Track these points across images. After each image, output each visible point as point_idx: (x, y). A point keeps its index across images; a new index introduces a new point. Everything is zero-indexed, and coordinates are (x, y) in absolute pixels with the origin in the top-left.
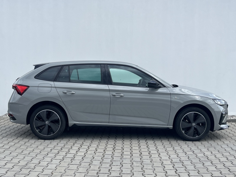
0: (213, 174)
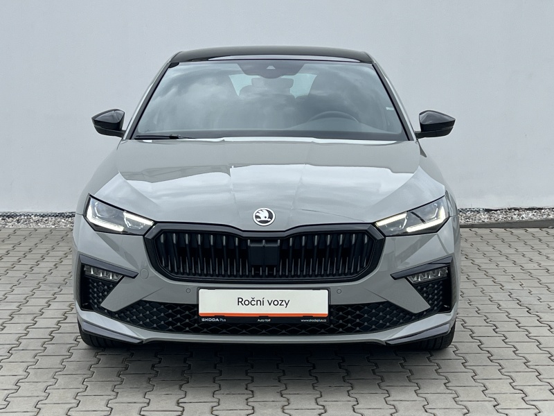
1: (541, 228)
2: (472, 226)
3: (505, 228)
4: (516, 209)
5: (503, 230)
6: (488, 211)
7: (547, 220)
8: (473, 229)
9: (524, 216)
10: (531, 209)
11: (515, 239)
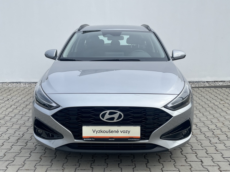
0: (224, 154)
1: (226, 88)
2: (203, 87)
3: (215, 88)
4: (216, 81)
5: (214, 89)
6: (207, 82)
7: (228, 85)
8: (204, 88)
9: (219, 84)
10: (222, 81)
11: (219, 92)
